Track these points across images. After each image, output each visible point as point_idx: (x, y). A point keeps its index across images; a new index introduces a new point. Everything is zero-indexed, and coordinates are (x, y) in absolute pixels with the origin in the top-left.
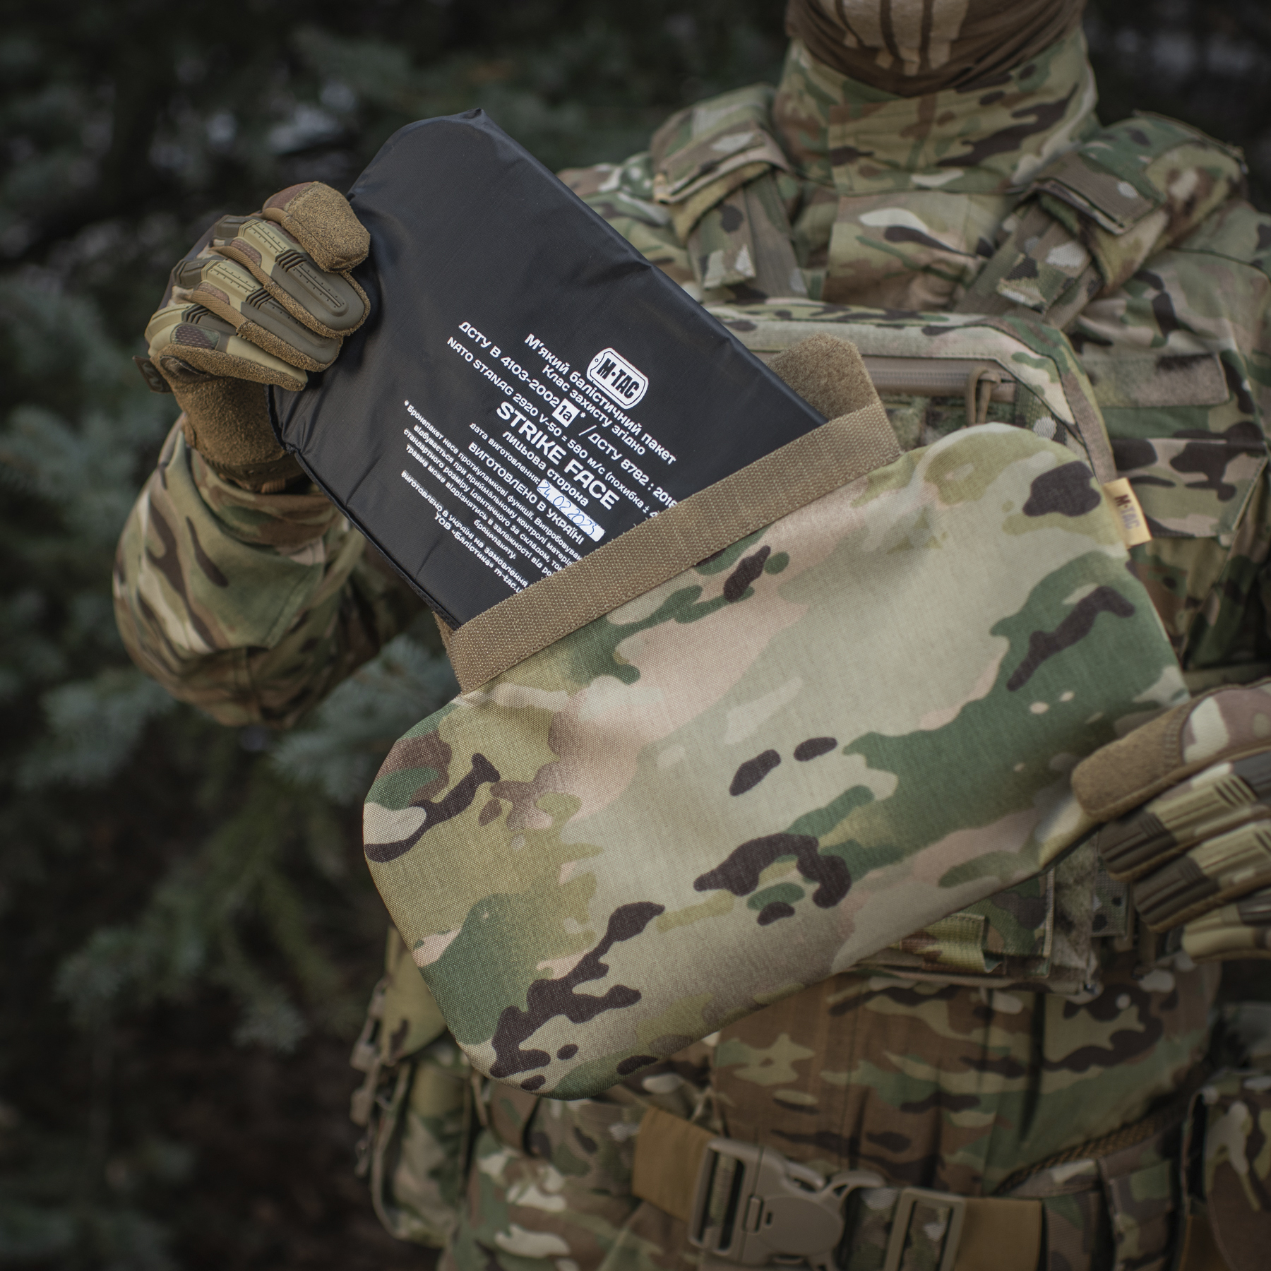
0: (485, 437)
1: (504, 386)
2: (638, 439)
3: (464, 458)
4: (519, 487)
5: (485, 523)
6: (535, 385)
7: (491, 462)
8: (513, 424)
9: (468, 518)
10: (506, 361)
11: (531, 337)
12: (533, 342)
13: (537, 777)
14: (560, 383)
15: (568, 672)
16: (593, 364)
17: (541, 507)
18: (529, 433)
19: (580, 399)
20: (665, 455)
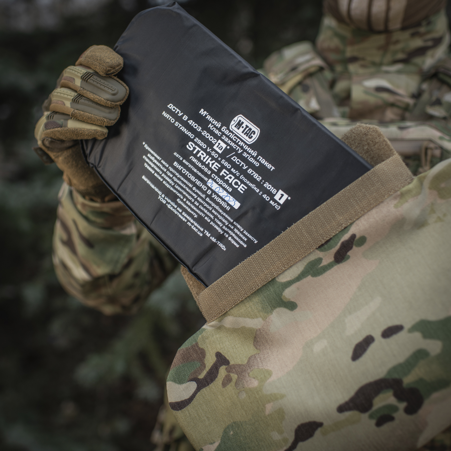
0: (181, 159)
1: (190, 134)
2: (255, 158)
3: (171, 169)
4: (198, 183)
5: (182, 200)
6: (205, 133)
7: (184, 171)
8: (195, 152)
9: (174, 198)
10: (190, 122)
11: (202, 110)
12: (203, 112)
13: (249, 361)
14: (217, 132)
15: (260, 308)
16: (233, 122)
17: (209, 192)
18: (202, 156)
19: (227, 140)
20: (269, 166)
